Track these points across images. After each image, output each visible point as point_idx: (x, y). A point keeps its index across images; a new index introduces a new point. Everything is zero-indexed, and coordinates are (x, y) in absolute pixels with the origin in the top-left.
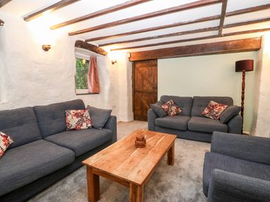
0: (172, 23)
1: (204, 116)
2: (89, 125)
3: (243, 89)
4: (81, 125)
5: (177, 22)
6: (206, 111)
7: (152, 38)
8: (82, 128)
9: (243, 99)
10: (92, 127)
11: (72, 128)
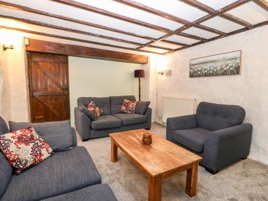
0: (127, 31)
1: (122, 112)
2: (50, 150)
3: (140, 89)
4: (41, 155)
5: (131, 32)
6: (123, 108)
7: (93, 35)
8: (43, 158)
9: (140, 96)
10: (55, 151)
11: (28, 164)
